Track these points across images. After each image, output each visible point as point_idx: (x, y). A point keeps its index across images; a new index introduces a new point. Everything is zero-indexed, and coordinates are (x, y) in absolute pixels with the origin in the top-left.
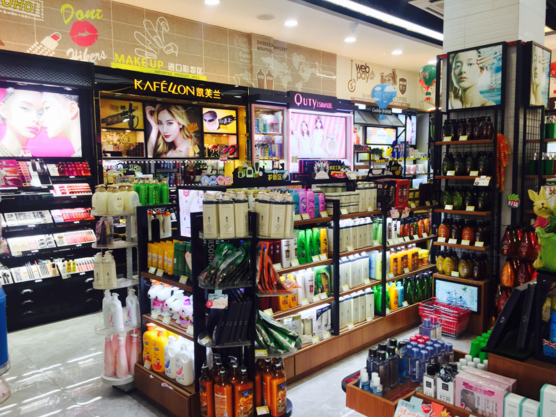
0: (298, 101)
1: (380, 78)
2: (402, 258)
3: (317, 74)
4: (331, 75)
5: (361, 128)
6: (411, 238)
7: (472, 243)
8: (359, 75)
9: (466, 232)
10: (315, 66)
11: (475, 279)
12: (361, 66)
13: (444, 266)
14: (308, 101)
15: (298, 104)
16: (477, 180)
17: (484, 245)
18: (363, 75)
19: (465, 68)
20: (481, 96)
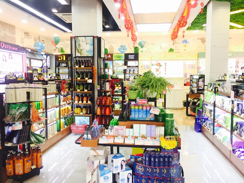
0: (2, 46)
1: (34, 39)
2: (64, 110)
3: (7, 34)
4: (13, 35)
5: (28, 59)
6: (67, 102)
7: (87, 102)
8: (25, 36)
9: (85, 99)
10: (6, 30)
11: (88, 114)
12: (26, 33)
13: (78, 111)
14: (7, 46)
15: (3, 47)
16: (88, 81)
17: (91, 102)
18: (27, 37)
19: (81, 43)
20: (87, 53)
